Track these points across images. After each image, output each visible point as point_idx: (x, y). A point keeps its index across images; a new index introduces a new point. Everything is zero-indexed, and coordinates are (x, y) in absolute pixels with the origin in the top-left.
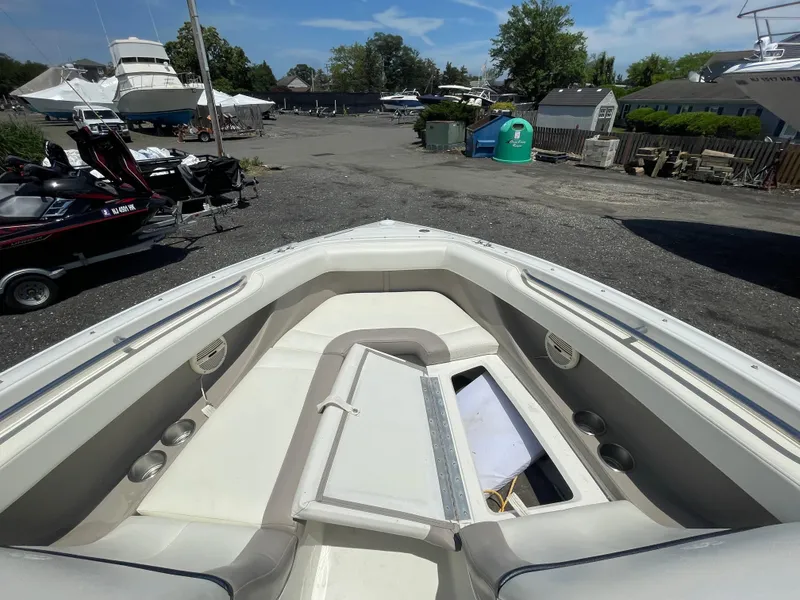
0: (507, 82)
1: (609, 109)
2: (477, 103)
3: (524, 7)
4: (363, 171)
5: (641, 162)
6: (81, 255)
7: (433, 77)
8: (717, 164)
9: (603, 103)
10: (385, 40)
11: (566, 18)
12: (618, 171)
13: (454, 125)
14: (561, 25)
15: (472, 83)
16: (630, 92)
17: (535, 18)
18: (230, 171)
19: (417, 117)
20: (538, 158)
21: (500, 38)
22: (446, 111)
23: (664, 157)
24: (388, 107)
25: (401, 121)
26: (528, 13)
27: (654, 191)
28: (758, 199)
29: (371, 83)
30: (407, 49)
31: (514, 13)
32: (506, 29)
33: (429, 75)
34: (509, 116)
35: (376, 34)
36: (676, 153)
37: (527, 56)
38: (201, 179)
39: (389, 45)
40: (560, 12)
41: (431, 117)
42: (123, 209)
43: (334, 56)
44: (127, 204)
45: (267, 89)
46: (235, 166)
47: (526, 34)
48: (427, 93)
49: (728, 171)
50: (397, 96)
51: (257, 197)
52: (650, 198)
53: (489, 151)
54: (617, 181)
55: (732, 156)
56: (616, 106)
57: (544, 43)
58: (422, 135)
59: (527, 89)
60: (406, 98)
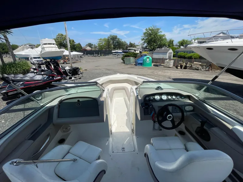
0: (146, 46)
1: (171, 53)
2: (138, 52)
3: (149, 29)
4: (109, 70)
5: (179, 65)
6: (48, 88)
7: (126, 46)
8: (197, 65)
9: (169, 52)
10: (113, 37)
11: (160, 31)
12: (174, 68)
13: (132, 58)
14: (159, 32)
15: (137, 47)
16: (178, 48)
17: (152, 31)
18: (77, 70)
19: (122, 56)
20: (154, 65)
21: (143, 36)
22: (130, 55)
23: (185, 64)
24: (114, 54)
25: (118, 57)
26: (150, 30)
27: (181, 72)
28: (207, 73)
29: (109, 48)
30: (118, 39)
31: (146, 30)
32: (145, 34)
33: (125, 45)
34: (146, 55)
35: (110, 35)
36: (187, 63)
37: (151, 40)
38: (71, 72)
39: (114, 38)
40: (158, 29)
41: (126, 56)
42: (58, 78)
43: (99, 41)
44: (59, 77)
45: (80, 50)
46: (78, 69)
47: (150, 35)
48: (125, 50)
49: (200, 67)
50: (116, 51)
51: (83, 76)
52: (181, 74)
53: (141, 64)
54: (173, 70)
55: (201, 63)
56: (173, 52)
57: (155, 37)
58: (123, 61)
59: (151, 48)
60: (119, 51)
